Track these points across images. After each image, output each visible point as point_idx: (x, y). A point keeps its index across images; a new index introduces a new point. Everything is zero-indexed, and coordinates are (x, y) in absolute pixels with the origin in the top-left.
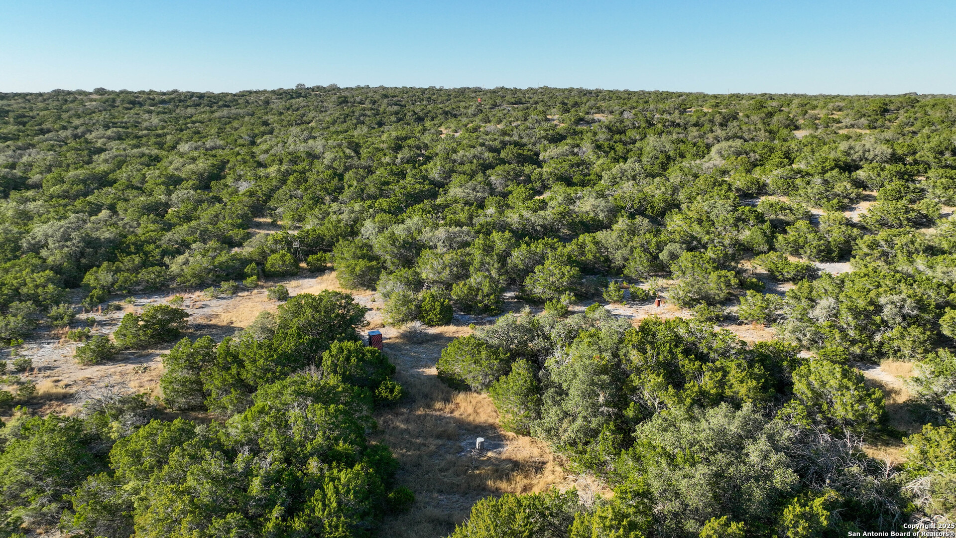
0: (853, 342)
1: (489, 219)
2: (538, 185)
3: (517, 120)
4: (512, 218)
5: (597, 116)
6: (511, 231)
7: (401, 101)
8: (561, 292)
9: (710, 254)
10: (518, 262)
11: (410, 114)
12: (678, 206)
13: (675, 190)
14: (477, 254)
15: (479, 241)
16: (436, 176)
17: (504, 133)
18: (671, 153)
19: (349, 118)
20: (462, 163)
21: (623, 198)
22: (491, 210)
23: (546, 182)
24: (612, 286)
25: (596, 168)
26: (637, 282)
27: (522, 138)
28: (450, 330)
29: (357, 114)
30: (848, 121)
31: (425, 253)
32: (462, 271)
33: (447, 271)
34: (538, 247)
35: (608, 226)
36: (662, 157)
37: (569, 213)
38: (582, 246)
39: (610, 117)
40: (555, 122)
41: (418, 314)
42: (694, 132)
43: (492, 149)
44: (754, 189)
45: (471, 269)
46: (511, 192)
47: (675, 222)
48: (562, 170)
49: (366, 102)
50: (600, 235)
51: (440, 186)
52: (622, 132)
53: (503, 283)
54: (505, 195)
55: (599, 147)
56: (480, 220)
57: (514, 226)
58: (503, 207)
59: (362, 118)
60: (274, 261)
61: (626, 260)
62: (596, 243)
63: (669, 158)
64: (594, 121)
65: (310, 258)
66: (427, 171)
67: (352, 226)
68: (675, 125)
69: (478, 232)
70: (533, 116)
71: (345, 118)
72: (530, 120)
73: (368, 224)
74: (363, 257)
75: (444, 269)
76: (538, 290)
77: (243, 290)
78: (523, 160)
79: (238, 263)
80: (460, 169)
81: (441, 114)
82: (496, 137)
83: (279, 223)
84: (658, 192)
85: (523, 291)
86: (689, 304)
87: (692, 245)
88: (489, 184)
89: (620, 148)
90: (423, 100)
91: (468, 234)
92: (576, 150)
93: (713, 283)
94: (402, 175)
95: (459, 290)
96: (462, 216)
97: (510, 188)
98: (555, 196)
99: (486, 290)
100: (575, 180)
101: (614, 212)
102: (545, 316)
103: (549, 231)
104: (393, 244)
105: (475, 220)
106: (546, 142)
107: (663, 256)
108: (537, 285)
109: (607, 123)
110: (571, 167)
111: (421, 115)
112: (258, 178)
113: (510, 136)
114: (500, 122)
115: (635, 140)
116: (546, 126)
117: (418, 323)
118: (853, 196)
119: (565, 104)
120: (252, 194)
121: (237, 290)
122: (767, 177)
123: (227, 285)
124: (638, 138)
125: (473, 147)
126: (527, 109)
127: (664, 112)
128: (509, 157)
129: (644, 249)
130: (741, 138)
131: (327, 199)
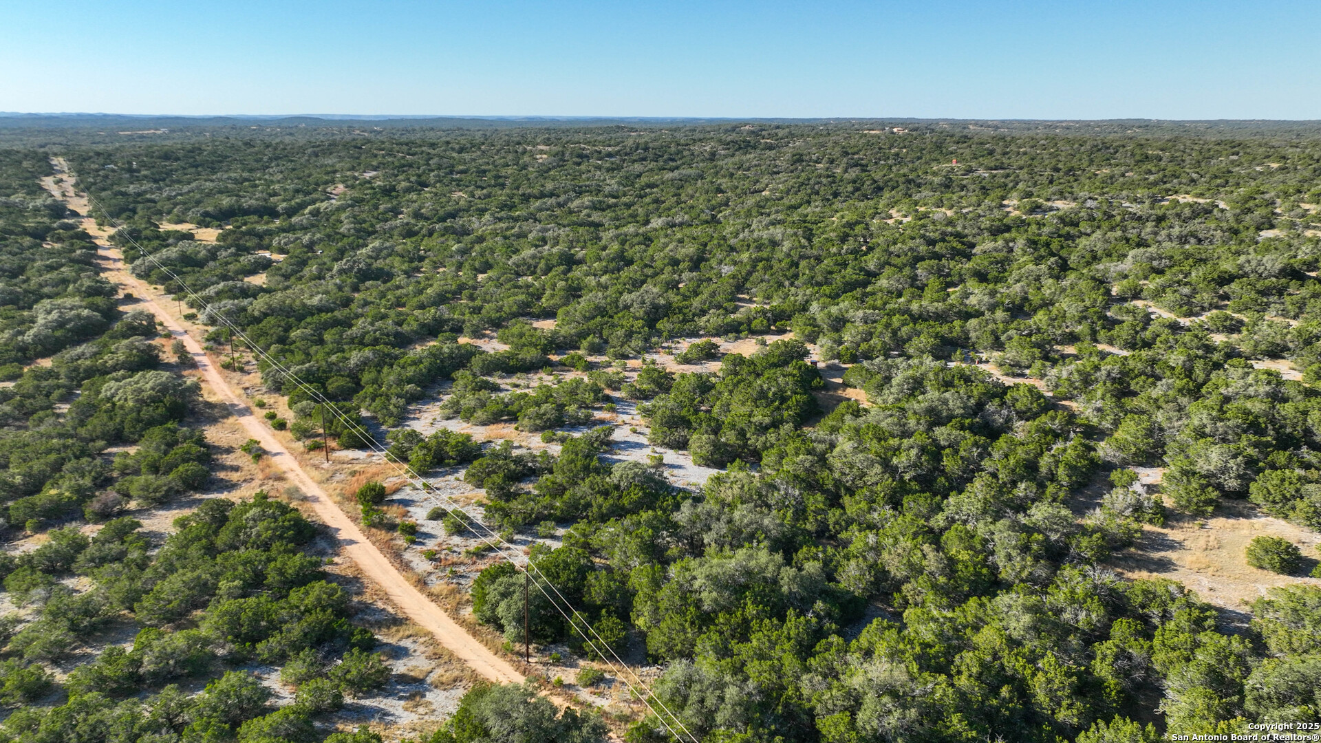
0: (1075, 388)
1: (898, 306)
2: (956, 279)
3: (971, 206)
4: (916, 306)
5: (1058, 204)
6: (909, 314)
7: (863, 159)
8: (925, 353)
9: (1035, 338)
10: (904, 334)
11: (869, 183)
12: (1052, 304)
13: (1063, 291)
14: (880, 327)
15: (884, 320)
16: (872, 267)
17: (950, 223)
18: (1100, 253)
19: (804, 187)
20: (897, 256)
21: (1009, 295)
22: (904, 299)
23: (964, 277)
24: (960, 353)
25: (1015, 266)
26: (980, 352)
27: (965, 228)
31: (848, 325)
33: (859, 336)
34: (921, 326)
35: (978, 316)
37: (961, 304)
38: (951, 329)
39: (1073, 205)
40: (1008, 209)
41: (838, 357)
42: (1150, 227)
43: (931, 242)
44: (1129, 295)
45: (874, 336)
46: (928, 285)
47: (1037, 318)
48: (983, 266)
50: (971, 322)
51: (873, 276)
52: (1074, 224)
54: (922, 287)
55: (1034, 243)
56: (891, 306)
57: (912, 312)
58: (915, 298)
60: (756, 324)
61: (978, 338)
62: (963, 327)
63: (1095, 258)
64: (1051, 209)
65: (777, 323)
66: (865, 261)
67: (804, 305)
68: (1136, 217)
69: (886, 314)
70: (987, 202)
71: (800, 187)
72: (983, 207)
73: (815, 304)
74: (810, 325)
75: (858, 334)
77: (741, 338)
78: (955, 254)
79: (735, 323)
80: (893, 261)
82: (940, 227)
83: (753, 299)
84: (1048, 291)
86: (1001, 366)
88: (913, 277)
89: (1056, 244)
90: (889, 158)
91: (879, 315)
92: (1011, 244)
93: (1024, 356)
94: (845, 265)
95: (863, 346)
96: (880, 302)
97: (929, 281)
99: (878, 348)
100: (988, 276)
101: (992, 306)
103: (938, 316)
104: (829, 318)
105: (888, 306)
106: (987, 234)
107: (1004, 338)
108: (912, 347)
109: (1061, 213)
110: (991, 263)
111: (881, 184)
112: (735, 263)
113: (954, 226)
114: (951, 208)
115: (1081, 234)
116: (997, 214)
117: (836, 361)
118: (1206, 305)
119: (1057, 170)
120: (734, 277)
121: (737, 338)
122: (1151, 284)
123: (730, 335)
124: (1088, 231)
125: (913, 238)
126: (1007, 176)
127: (1135, 200)
128: (944, 251)
129: (993, 332)
130: (1196, 237)
131: (787, 283)
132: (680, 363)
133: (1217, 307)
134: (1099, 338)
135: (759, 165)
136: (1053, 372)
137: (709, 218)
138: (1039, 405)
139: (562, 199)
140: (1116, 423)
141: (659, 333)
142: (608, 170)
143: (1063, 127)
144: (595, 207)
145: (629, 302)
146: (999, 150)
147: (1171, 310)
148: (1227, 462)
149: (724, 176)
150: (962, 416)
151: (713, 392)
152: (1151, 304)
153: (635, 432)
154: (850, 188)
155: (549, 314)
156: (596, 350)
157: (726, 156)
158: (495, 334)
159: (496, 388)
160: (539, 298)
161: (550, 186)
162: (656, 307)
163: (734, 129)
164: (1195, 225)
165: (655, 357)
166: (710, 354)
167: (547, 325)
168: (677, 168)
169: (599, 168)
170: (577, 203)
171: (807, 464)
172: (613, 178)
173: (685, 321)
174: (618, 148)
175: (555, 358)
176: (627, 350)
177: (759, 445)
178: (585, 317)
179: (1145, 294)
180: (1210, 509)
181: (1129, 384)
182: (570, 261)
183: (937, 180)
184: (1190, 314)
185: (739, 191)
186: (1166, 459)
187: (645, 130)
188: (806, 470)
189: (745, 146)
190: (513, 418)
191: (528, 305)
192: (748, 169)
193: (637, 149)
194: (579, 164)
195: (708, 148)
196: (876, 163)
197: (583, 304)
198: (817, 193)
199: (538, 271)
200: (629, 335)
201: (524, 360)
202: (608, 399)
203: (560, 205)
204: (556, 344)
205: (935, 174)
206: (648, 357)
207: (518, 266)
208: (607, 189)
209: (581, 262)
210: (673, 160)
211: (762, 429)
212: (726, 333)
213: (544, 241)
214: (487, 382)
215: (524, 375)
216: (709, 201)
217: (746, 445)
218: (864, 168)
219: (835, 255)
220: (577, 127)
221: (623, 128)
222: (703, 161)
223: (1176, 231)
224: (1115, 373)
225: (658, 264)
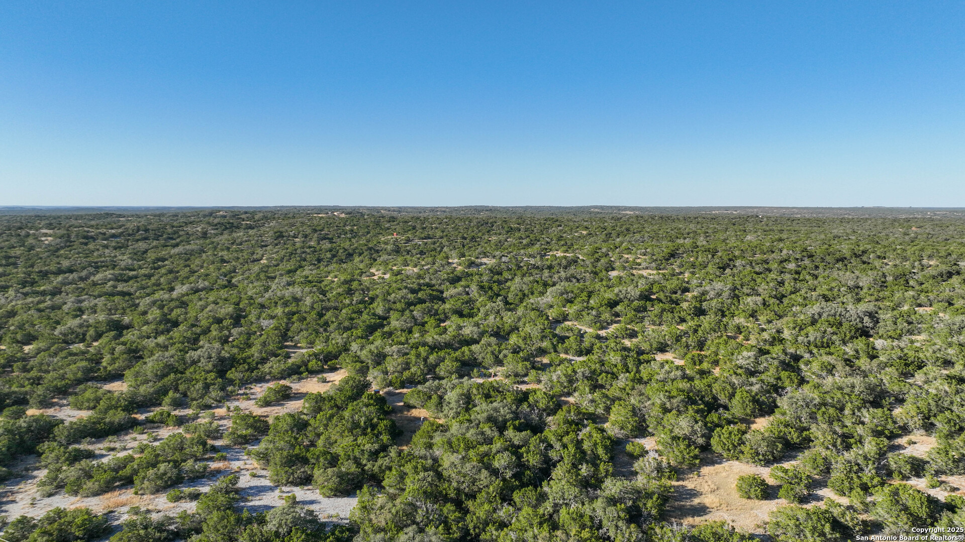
0: (565, 387)
1: (417, 340)
2: (442, 316)
3: (428, 264)
4: (429, 339)
5: (485, 260)
6: (428, 346)
7: (328, 234)
8: (452, 374)
9: (521, 354)
10: (433, 361)
11: (341, 251)
12: (518, 329)
13: (519, 319)
14: (413, 358)
15: (413, 352)
16: (381, 313)
17: (419, 277)
18: (526, 292)
19: (293, 255)
20: (394, 303)
21: (488, 325)
22: (417, 335)
23: (447, 315)
24: (475, 370)
25: (478, 304)
26: (488, 369)
27: (431, 280)
28: (405, 390)
29: (299, 251)
30: (644, 265)
31: (388, 358)
32: (407, 366)
33: (400, 367)
34: (442, 354)
35: (477, 342)
36: (520, 294)
37: (459, 335)
38: (463, 353)
39: (494, 261)
40: (455, 265)
41: (390, 384)
42: (546, 273)
43: (413, 291)
44: (561, 318)
45: (411, 365)
46: (426, 322)
47: (513, 339)
48: (457, 306)
49: (299, 236)
50: (473, 347)
51: (384, 319)
52: (500, 273)
53: (425, 371)
54: (423, 324)
55: (482, 288)
56: (411, 341)
57: (430, 344)
58: (423, 333)
59: (303, 255)
60: (313, 364)
61: (484, 358)
62: (470, 351)
63: (524, 295)
64: (481, 264)
65: (329, 363)
66: (373, 308)
67: (344, 346)
68: (535, 267)
69: (412, 347)
70: (439, 262)
71: (290, 256)
72: (437, 264)
73: (353, 344)
74: (356, 362)
75: (398, 365)
76: (442, 374)
77: (303, 379)
78: (433, 299)
79: (296, 367)
80: (394, 306)
81: (367, 250)
82: (414, 280)
83: (299, 345)
84: (509, 320)
85: (435, 374)
86: (507, 377)
87: (516, 351)
88: (413, 317)
89: (495, 287)
90: (346, 233)
91: (407, 348)
92: (467, 289)
93: (520, 368)
94: (360, 313)
95: (406, 374)
96: (403, 339)
97: (426, 319)
98: (452, 324)
99: (419, 374)
100: (464, 313)
101: (482, 334)
102: (444, 382)
103: (448, 345)
104: (372, 355)
105: (410, 341)
106: (448, 283)
107: (501, 356)
108: (441, 371)
109: (489, 266)
110: (463, 303)
111: (351, 251)
112: (272, 317)
113: (423, 279)
114: (415, 266)
115: (507, 280)
116: (448, 269)
117: (391, 388)
118: (609, 321)
119: (465, 238)
120: (276, 328)
121: (300, 379)
122: (571, 310)
123: (295, 377)
124: (510, 277)
125: (400, 289)
126: (434, 243)
127: (530, 256)
128: (424, 297)
129: (493, 353)
130: (575, 278)
131: (321, 330)
132: (262, 406)
133: (616, 322)
134: (558, 350)
135: (249, 241)
136: (544, 378)
137: (225, 283)
138: (553, 402)
139: (84, 273)
140: (608, 409)
141: (231, 382)
142: (115, 248)
143: (441, 211)
144: (117, 279)
145: (196, 358)
146: (418, 226)
147: (590, 327)
148: (692, 427)
149: (222, 250)
150: (512, 419)
151: (310, 428)
152: (576, 323)
153: (254, 476)
154: (329, 255)
155: (117, 376)
156: (178, 404)
157: (216, 235)
158: (65, 402)
159: (90, 455)
160: (98, 362)
161: (66, 264)
162: (222, 360)
163: (211, 214)
164: (572, 270)
165: (236, 403)
166: (286, 395)
167: (119, 388)
168: (177, 245)
169: (106, 247)
170: (98, 277)
171: (429, 479)
172: (123, 254)
173: (251, 370)
174: (120, 230)
175: (141, 417)
176: (207, 400)
177: (376, 469)
178: (156, 375)
179: (570, 317)
180: (697, 461)
181: (597, 381)
182: (119, 328)
183: (389, 247)
184: (602, 328)
185: (241, 261)
186: (650, 430)
187: (132, 216)
188: (430, 484)
189: (231, 227)
190: (128, 482)
191: (91, 370)
192: (241, 244)
193: (138, 230)
194: (86, 244)
195: (199, 229)
196: (339, 237)
197: (150, 365)
198: (305, 260)
199: (88, 338)
200: (207, 387)
201: (111, 423)
202: (214, 449)
203: (82, 279)
204: (135, 404)
205: (386, 243)
206: (233, 405)
207: (65, 335)
208: (123, 264)
209: (128, 327)
210: (172, 239)
211: (374, 455)
212: (289, 376)
213: (81, 311)
214: (78, 451)
215: (115, 438)
216: (219, 269)
217: (363, 470)
218: (331, 240)
219: (349, 305)
220: (67, 214)
221: (112, 215)
222: (197, 238)
223: (563, 274)
224: (587, 373)
225: (204, 323)
